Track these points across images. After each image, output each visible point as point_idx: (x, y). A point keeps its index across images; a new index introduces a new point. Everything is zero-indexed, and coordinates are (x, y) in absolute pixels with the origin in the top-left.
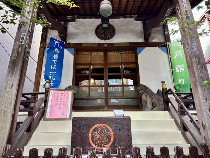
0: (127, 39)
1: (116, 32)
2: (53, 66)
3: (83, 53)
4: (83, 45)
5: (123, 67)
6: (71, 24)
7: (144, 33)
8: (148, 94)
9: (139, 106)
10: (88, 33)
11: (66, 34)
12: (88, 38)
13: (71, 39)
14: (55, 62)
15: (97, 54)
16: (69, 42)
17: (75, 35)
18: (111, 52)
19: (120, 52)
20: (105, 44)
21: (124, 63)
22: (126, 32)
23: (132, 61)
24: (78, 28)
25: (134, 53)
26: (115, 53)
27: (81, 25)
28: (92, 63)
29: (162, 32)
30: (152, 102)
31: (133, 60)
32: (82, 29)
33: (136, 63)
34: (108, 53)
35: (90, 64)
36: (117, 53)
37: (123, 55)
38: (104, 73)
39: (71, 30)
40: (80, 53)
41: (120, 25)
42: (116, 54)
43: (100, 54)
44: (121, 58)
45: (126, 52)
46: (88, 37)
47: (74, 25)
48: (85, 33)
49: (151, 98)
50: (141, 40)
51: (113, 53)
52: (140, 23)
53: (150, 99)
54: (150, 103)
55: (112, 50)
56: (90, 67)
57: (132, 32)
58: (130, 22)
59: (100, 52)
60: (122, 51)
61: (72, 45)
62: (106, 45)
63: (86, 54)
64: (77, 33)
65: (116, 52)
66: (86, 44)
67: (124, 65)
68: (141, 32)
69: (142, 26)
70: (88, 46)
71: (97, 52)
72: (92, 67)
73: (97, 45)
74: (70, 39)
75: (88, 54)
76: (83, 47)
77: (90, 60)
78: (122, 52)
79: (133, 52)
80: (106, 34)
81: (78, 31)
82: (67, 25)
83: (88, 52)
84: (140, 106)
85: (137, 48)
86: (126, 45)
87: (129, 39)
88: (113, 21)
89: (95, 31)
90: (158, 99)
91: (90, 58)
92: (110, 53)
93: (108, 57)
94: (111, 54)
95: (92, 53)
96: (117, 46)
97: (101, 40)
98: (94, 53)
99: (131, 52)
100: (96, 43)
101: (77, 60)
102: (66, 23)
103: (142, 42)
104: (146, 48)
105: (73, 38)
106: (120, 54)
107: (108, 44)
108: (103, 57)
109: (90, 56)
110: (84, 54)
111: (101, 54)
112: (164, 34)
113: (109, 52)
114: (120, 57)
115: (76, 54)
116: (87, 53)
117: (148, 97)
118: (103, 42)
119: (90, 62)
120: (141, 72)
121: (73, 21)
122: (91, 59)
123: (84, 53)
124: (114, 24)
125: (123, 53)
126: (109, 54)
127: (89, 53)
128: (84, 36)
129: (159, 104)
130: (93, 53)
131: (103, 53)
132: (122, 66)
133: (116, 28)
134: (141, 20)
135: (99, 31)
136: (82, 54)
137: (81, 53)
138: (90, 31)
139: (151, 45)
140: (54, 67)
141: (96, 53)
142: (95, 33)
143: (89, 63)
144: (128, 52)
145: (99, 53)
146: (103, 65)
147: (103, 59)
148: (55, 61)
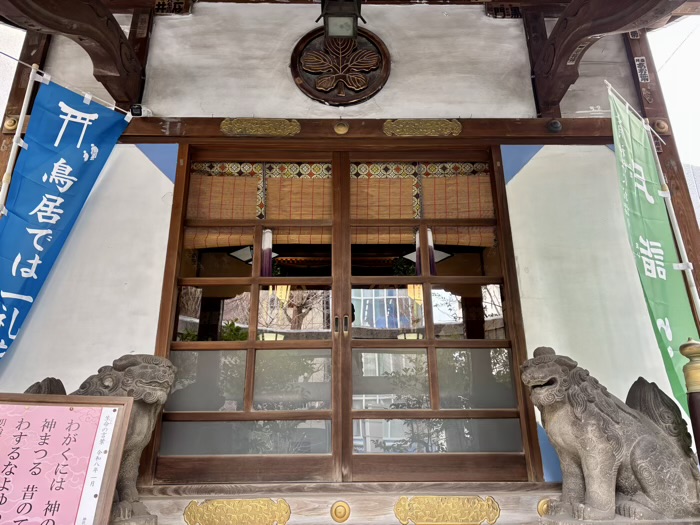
0: (450, 103)
1: (392, 65)
2: (23, 264)
3: (223, 168)
4: (224, 128)
5: (431, 243)
6: (172, 26)
7: (533, 73)
8: (592, 414)
9: (521, 461)
10: (254, 68)
11: (143, 73)
12: (255, 92)
13: (164, 98)
14: (43, 241)
15: (299, 174)
16: (155, 111)
17: (189, 76)
18: (369, 163)
19: (414, 164)
20: (341, 122)
21: (437, 225)
22: (442, 68)
23: (475, 215)
24: (206, 47)
25: (486, 171)
26: (386, 169)
27: (218, 32)
28: (272, 221)
29: (624, 72)
30: (617, 463)
31: (482, 206)
32: (227, 49)
33: (499, 221)
34: (354, 169)
35: (258, 226)
36: (398, 169)
37: (427, 182)
38: (330, 275)
39: (168, 51)
40: (211, 167)
41: (412, 33)
42: (392, 174)
43: (311, 174)
44: (417, 196)
45: (444, 169)
46: (255, 87)
47: (187, 30)
48: (242, 70)
49: (608, 439)
50: (521, 109)
51: (377, 171)
52: (510, 26)
53: (601, 446)
54: (604, 473)
55: (371, 157)
56: (259, 239)
57: (471, 67)
58: (460, 22)
59: (311, 163)
60: (427, 163)
61: (168, 127)
62: (341, 131)
63: (240, 173)
64: (199, 67)
65: (392, 167)
66: (240, 120)
67: (434, 233)
68: (518, 73)
69: (523, 41)
70: (252, 132)
71: (299, 164)
72: (267, 241)
73: (296, 130)
74: (162, 95)
75: (252, 174)
76: (225, 137)
77: (261, 206)
78: (424, 168)
79: (478, 166)
80: (344, 77)
81: (203, 60)
82: (150, 29)
83: (253, 163)
84: (523, 457)
85: (502, 146)
86: (446, 133)
87: (461, 103)
88: (378, 16)
89: (289, 61)
90: (651, 449)
91: (260, 194)
92: (363, 169)
93: (353, 190)
94: (369, 175)
95: (271, 169)
96: (399, 133)
97: (317, 104)
98: (282, 169)
99: (468, 167)
100: (290, 120)
101: (191, 201)
102: (147, 17)
103: (527, 117)
104: (548, 151)
105: (176, 94)
106: (415, 174)
107: (353, 124)
108: (328, 191)
109: (260, 184)
110: (231, 175)
111: (320, 173)
112: (632, 81)
113: (357, 164)
114: (416, 191)
115: (190, 171)
116: (246, 168)
117: (591, 433)
118: (329, 113)
119: (261, 216)
120: (527, 269)
121: (179, 10)
122: (266, 198)
123: (233, 168)
124: (383, 31)
125: (427, 174)
126: (357, 174)
127: (258, 169)
128: (232, 81)
129: (662, 481)
130: (276, 168)
131: (328, 169)
132: (424, 239)
133: (394, 48)
134: (515, 14)
135: (310, 61)
136: (222, 174)
137: (217, 168)
138: (263, 58)
139: (570, 133)
140: (30, 266)
141: (291, 170)
142: (289, 70)
143: (254, 221)
144: (456, 168)
145: (305, 169)
146: (328, 229)
147: (328, 200)
148: (41, 233)
